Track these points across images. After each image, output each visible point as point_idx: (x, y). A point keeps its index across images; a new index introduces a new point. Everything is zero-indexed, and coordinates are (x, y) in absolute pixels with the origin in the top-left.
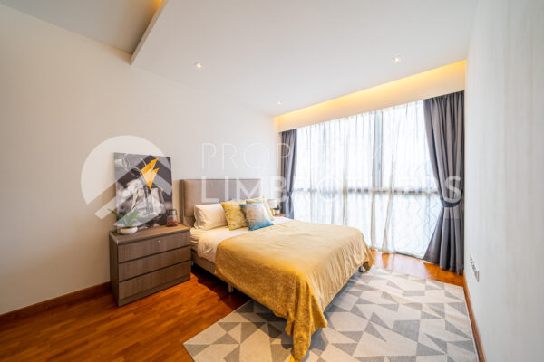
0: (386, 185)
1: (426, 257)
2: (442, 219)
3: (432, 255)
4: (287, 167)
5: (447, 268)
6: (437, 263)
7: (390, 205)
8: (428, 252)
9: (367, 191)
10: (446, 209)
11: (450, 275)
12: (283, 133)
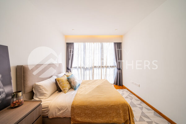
0: (104, 65)
1: (114, 84)
2: (118, 73)
3: (116, 83)
4: (69, 57)
5: (119, 85)
6: (117, 84)
7: (106, 70)
8: (114, 82)
9: (100, 67)
10: (119, 71)
11: (121, 87)
12: (67, 43)
